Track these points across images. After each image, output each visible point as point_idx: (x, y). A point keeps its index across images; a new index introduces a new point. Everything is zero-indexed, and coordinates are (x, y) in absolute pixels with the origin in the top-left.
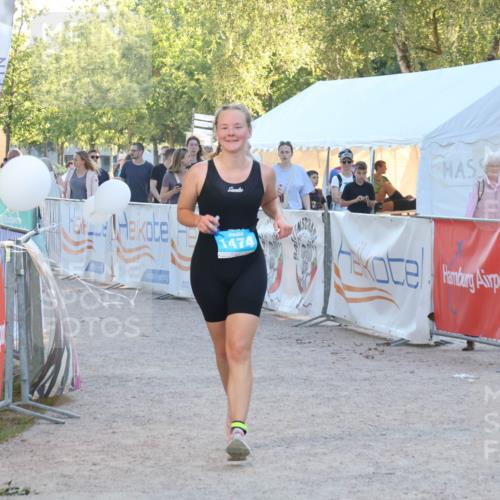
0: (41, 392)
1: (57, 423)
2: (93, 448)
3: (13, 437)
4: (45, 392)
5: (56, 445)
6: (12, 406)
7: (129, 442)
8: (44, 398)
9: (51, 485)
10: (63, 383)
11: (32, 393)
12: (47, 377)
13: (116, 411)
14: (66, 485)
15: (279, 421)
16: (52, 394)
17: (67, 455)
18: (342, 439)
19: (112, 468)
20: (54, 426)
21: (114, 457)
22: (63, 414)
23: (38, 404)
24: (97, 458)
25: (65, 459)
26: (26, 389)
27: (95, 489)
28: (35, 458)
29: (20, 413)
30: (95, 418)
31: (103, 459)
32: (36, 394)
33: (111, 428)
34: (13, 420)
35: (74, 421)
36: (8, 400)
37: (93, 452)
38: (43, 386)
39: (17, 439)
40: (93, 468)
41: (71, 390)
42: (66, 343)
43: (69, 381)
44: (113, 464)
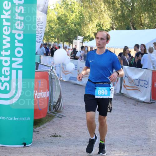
0: (55, 109)
1: (60, 117)
2: (72, 125)
3: (51, 120)
4: (57, 109)
5: (62, 124)
6: (49, 112)
7: (81, 124)
8: (56, 111)
9: (65, 135)
10: (61, 107)
11: (53, 109)
12: (57, 105)
13: (74, 115)
14: (69, 135)
15: (118, 121)
16: (58, 110)
17: (66, 127)
18: (137, 128)
19: (79, 131)
20: (60, 118)
21: (78, 128)
22: (61, 115)
23: (55, 112)
24: (74, 128)
25: (66, 128)
26: (52, 108)
27: (77, 137)
28: (58, 127)
29: (50, 114)
30: (70, 117)
31: (76, 129)
32: (54, 109)
33: (75, 120)
34: (48, 116)
35: (65, 117)
36: (48, 111)
37: (73, 126)
38: (56, 107)
39: (52, 121)
40: (74, 131)
41: (63, 109)
42: (62, 97)
43: (62, 107)
44: (79, 130)
